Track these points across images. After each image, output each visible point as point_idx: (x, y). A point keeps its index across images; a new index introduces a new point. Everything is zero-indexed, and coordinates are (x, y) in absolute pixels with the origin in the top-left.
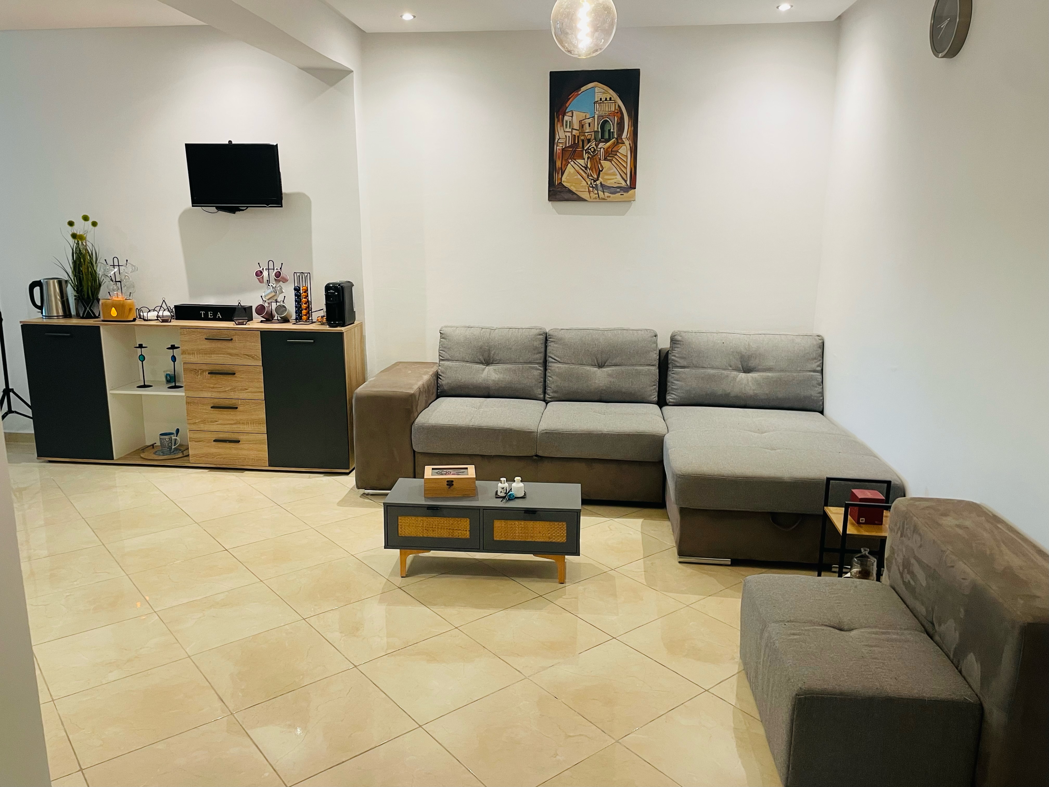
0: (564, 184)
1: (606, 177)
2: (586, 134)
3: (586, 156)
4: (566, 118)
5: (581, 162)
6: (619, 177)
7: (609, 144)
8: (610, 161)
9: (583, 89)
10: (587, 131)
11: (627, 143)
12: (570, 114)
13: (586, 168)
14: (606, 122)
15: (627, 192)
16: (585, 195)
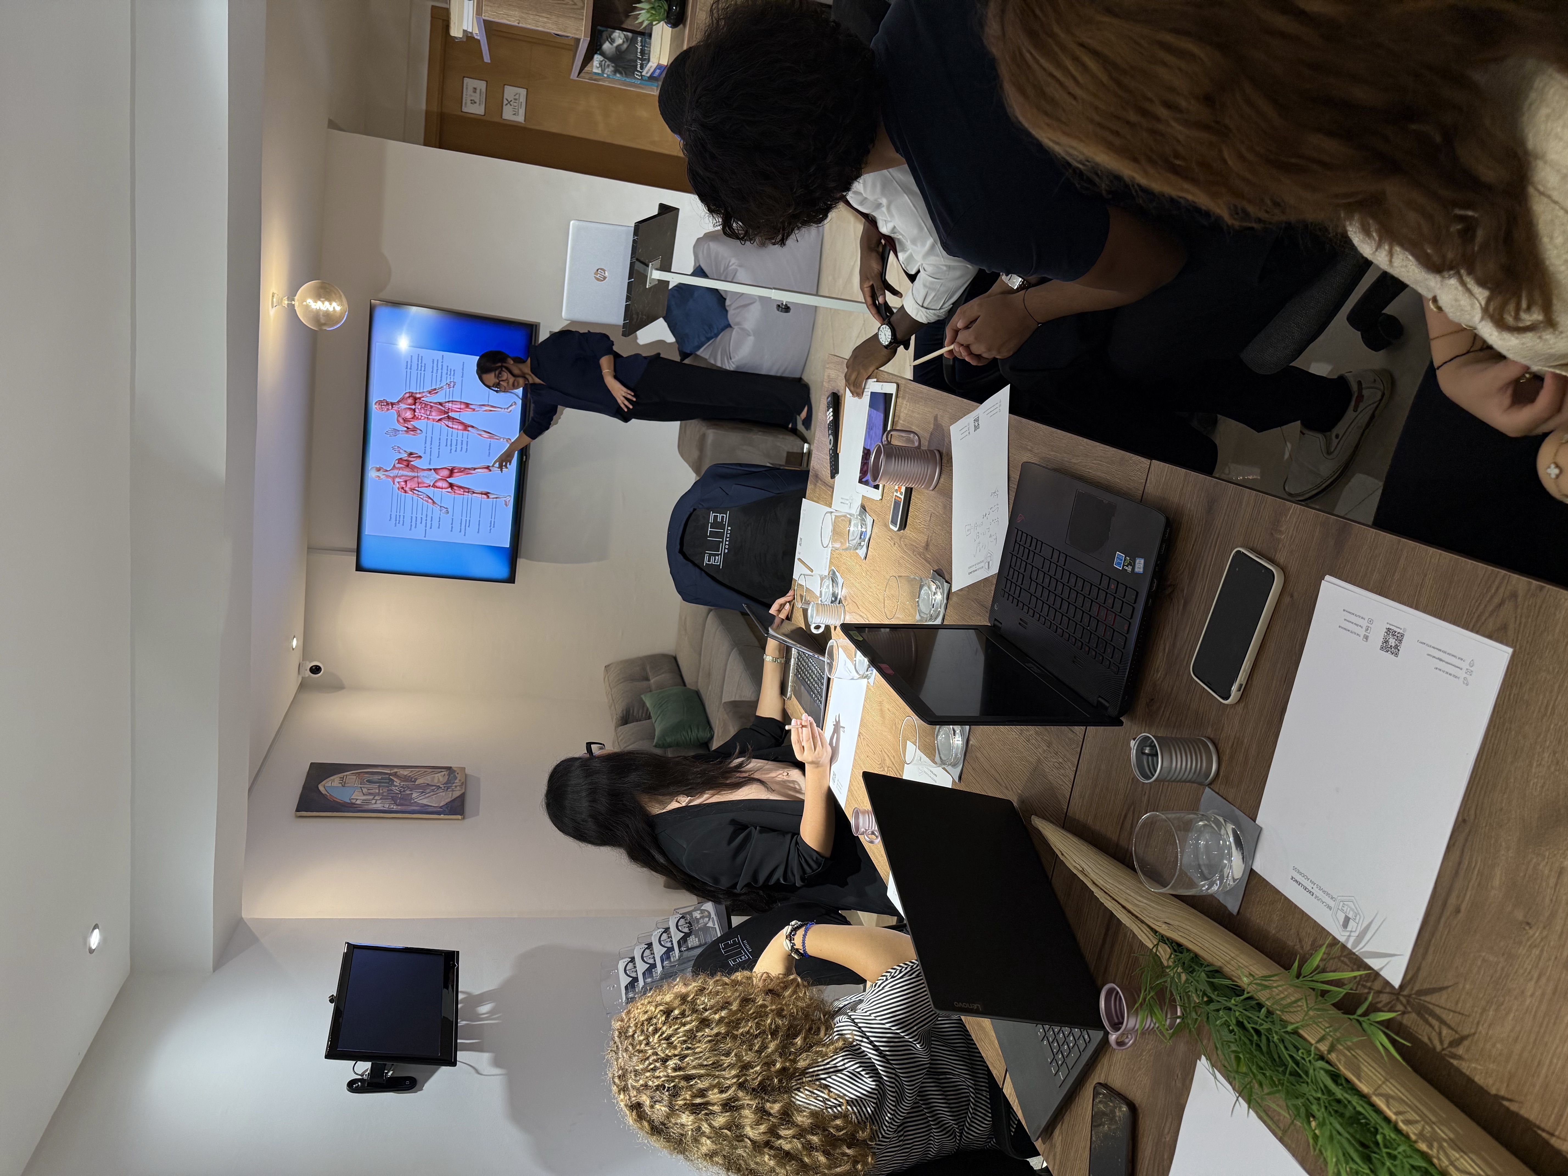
0: (441, 805)
1: (436, 781)
2: (381, 791)
3: (408, 792)
4: (358, 802)
5: (414, 795)
6: (436, 775)
7: (395, 779)
8: (416, 779)
9: (324, 792)
10: (377, 791)
11: (396, 770)
12: (354, 801)
13: (423, 792)
14: (368, 781)
15: (455, 771)
16: (457, 794)
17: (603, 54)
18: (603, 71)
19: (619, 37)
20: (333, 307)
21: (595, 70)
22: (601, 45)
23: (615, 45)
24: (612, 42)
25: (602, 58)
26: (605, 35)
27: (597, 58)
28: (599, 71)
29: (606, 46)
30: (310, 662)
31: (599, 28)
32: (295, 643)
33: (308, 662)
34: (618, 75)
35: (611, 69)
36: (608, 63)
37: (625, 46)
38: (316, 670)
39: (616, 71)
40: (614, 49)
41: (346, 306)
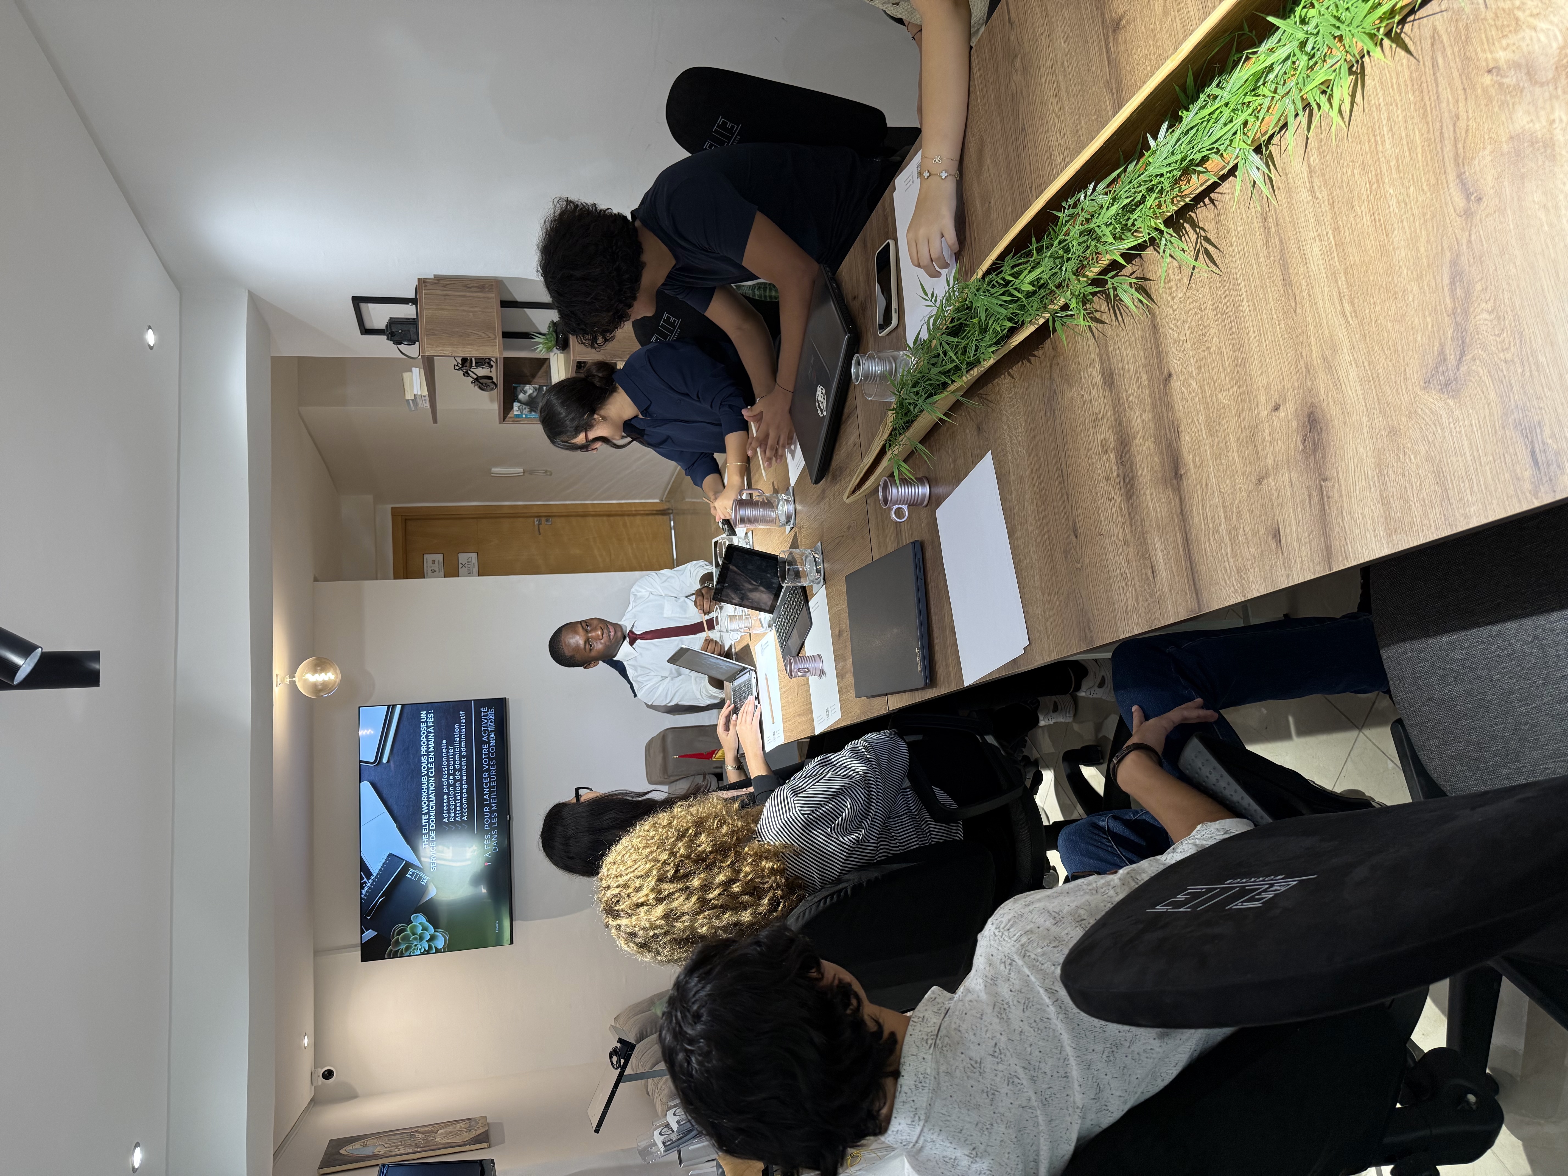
0: (466, 1140)
1: (458, 1128)
2: (403, 1143)
4: (381, 1153)
5: (437, 1139)
6: (458, 1125)
7: (417, 1134)
8: (437, 1131)
9: (340, 1154)
10: (400, 1144)
11: (416, 1129)
12: (376, 1153)
14: (389, 1139)
15: (476, 1120)
16: (480, 1132)
17: (519, 401)
18: (522, 412)
19: (529, 389)
20: (329, 676)
21: (516, 413)
22: (517, 396)
23: (527, 394)
24: (525, 393)
25: (519, 404)
26: (519, 389)
27: (516, 405)
28: (519, 413)
29: (521, 396)
30: (322, 1068)
31: (514, 385)
32: (306, 1041)
33: (320, 1069)
34: (533, 413)
35: (527, 410)
36: (524, 407)
37: (535, 394)
38: (328, 1075)
39: (531, 411)
40: (527, 398)
41: (340, 676)
